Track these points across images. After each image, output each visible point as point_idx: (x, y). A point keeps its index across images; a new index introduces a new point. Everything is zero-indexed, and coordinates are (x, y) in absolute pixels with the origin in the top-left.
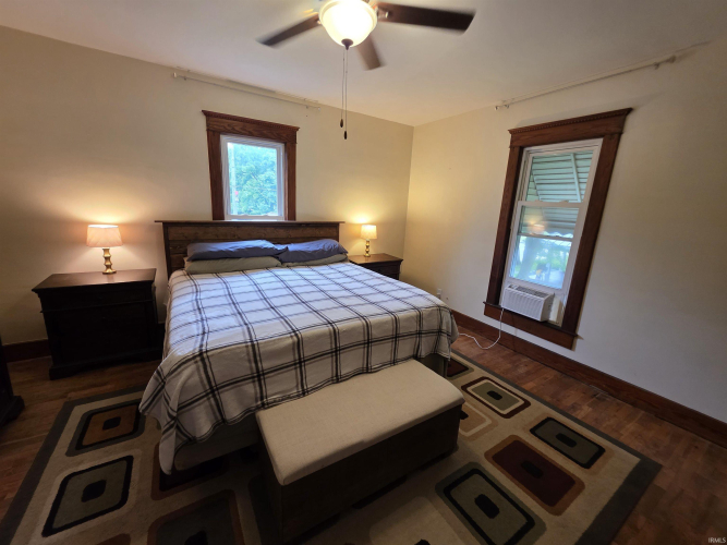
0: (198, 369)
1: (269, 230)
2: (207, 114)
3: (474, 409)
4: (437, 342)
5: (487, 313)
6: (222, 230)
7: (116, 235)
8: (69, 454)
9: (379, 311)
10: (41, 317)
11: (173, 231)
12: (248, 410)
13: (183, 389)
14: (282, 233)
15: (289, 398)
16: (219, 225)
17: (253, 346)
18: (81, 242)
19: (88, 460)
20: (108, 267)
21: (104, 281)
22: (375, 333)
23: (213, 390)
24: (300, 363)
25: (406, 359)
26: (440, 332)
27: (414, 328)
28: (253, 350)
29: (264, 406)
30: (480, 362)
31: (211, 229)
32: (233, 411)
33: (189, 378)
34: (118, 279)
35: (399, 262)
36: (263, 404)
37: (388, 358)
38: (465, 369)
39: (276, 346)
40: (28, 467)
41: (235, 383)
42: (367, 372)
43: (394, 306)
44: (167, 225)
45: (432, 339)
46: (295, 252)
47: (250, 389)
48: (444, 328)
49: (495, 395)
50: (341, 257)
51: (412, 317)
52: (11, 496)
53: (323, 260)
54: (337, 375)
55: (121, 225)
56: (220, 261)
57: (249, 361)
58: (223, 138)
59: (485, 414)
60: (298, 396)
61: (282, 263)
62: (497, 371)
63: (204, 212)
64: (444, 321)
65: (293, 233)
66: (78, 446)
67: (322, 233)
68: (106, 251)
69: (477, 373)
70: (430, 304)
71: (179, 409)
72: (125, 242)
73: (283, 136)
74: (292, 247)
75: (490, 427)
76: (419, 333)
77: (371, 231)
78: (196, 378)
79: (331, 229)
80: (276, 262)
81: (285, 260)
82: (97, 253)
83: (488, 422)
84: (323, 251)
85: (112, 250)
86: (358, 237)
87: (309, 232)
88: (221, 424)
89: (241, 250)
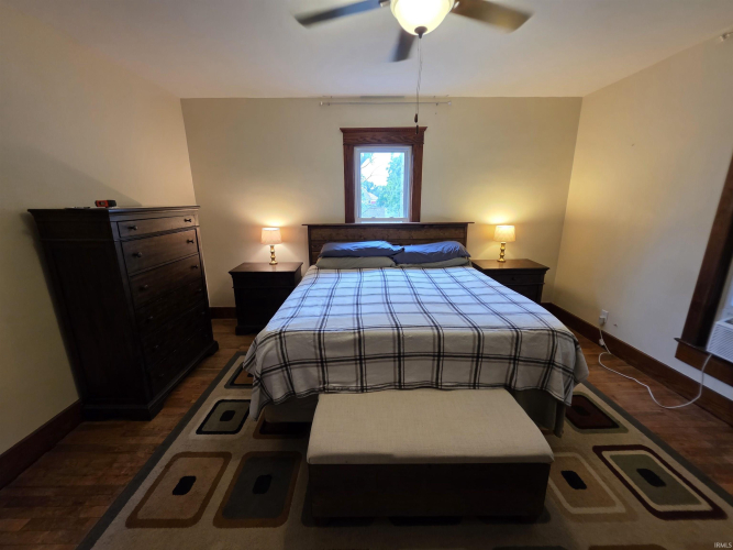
0: (276, 344)
1: (391, 231)
2: (343, 130)
3: (602, 483)
4: (546, 377)
5: (680, 355)
6: (351, 231)
7: (278, 235)
8: (226, 387)
9: (463, 324)
10: (232, 291)
11: (314, 232)
12: (313, 390)
13: (265, 358)
14: (404, 234)
15: (348, 390)
16: (349, 228)
17: (319, 334)
18: (258, 241)
19: (234, 394)
20: (273, 259)
21: (270, 269)
22: (448, 347)
23: (286, 365)
24: (361, 360)
25: (494, 386)
26: (550, 364)
27: (507, 351)
28: (319, 339)
29: (325, 390)
30: (647, 424)
31: (342, 231)
32: (301, 387)
33: (269, 350)
34: (279, 269)
35: (544, 270)
36: (324, 388)
37: (466, 379)
38: (612, 425)
39: (339, 339)
40: (206, 387)
41: (302, 363)
42: (437, 388)
43: (485, 320)
44: (311, 228)
45: (538, 371)
46: (411, 253)
47: (314, 371)
48: (558, 359)
49: (651, 477)
50: (464, 260)
51: (505, 338)
52: (194, 401)
53: (440, 263)
54: (400, 382)
55: (282, 228)
56: (343, 259)
57: (315, 347)
58: (357, 149)
59: (618, 496)
60: (357, 391)
61: (397, 263)
62: (674, 445)
63: (338, 217)
64: (559, 351)
65: (415, 235)
66: (232, 384)
67: (447, 234)
68: (272, 247)
69: (633, 435)
70: (539, 325)
71: (262, 373)
72: (284, 241)
73: (410, 138)
74: (408, 249)
75: (618, 518)
76: (515, 359)
77: (507, 232)
78: (274, 352)
79: (458, 230)
80: (390, 262)
81: (399, 261)
82: (267, 248)
83: (619, 508)
84: (441, 253)
85: (276, 246)
86: (492, 239)
87: (433, 233)
88: (291, 395)
89: (360, 250)
